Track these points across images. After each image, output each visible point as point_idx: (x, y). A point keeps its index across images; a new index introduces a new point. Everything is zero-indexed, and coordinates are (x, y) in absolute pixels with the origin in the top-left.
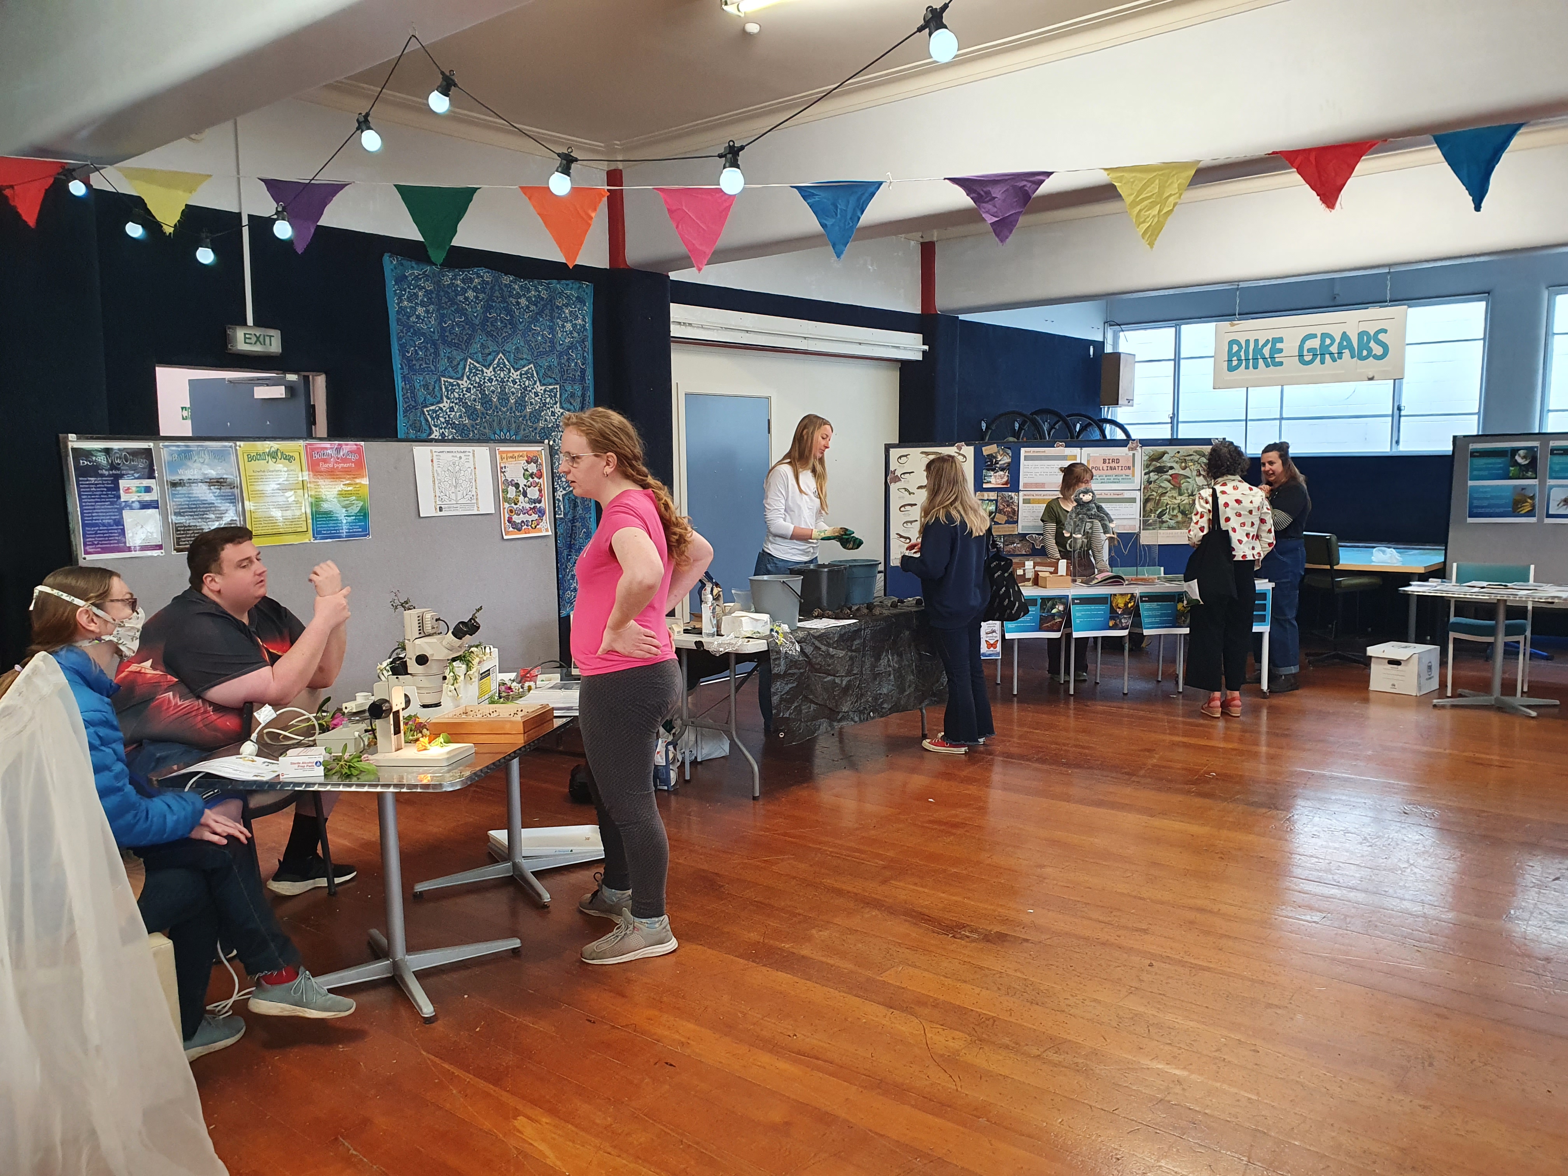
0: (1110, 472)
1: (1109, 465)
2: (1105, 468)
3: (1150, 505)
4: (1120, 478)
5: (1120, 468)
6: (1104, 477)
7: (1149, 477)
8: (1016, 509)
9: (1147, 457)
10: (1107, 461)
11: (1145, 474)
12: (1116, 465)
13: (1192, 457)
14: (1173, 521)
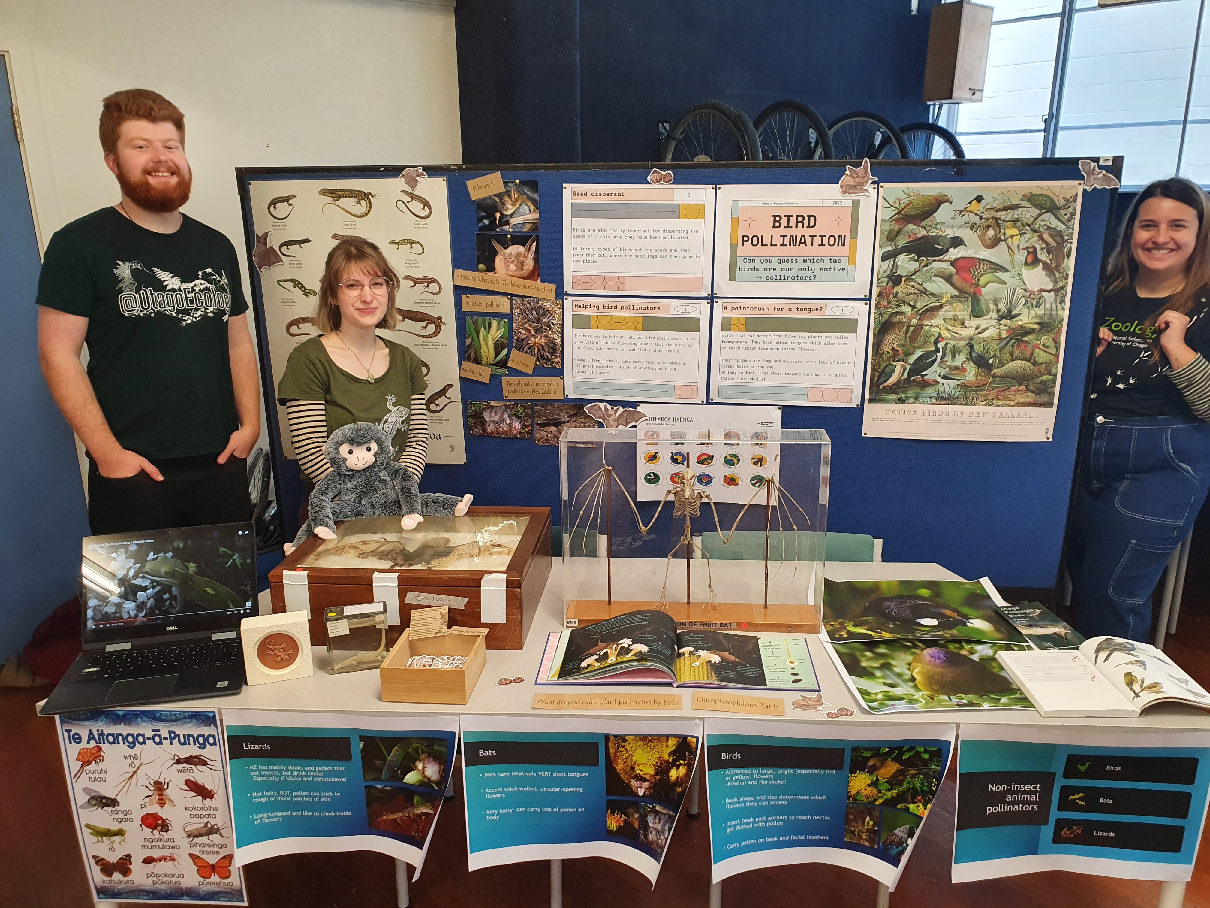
0: (790, 251)
1: (788, 232)
2: (778, 241)
3: (892, 340)
4: (817, 266)
5: (817, 240)
6: (775, 265)
7: (895, 266)
8: (559, 341)
9: (892, 212)
10: (784, 222)
11: (884, 258)
12: (807, 232)
13: (1016, 214)
14: (953, 383)
